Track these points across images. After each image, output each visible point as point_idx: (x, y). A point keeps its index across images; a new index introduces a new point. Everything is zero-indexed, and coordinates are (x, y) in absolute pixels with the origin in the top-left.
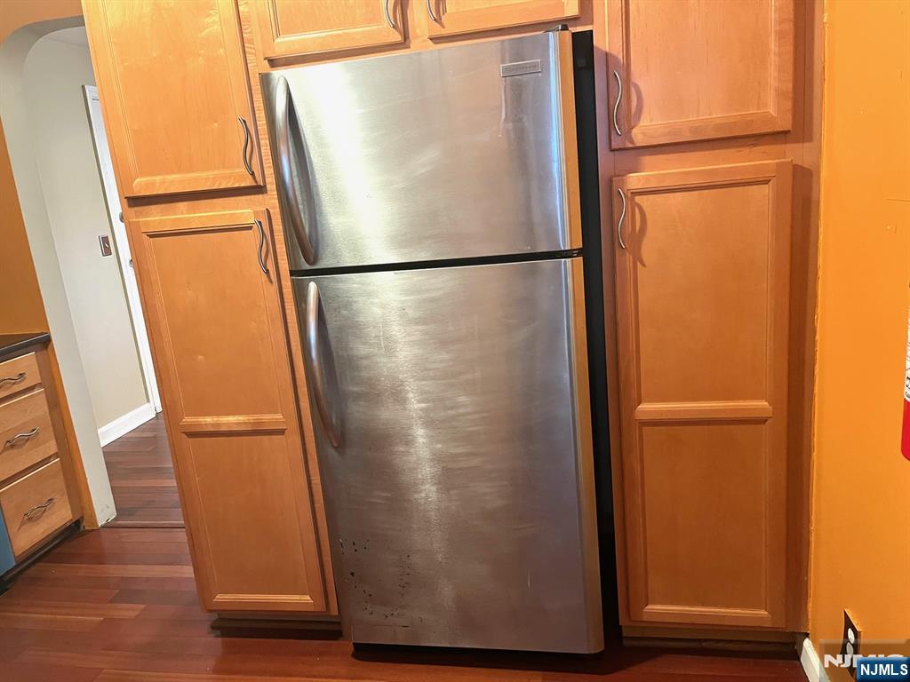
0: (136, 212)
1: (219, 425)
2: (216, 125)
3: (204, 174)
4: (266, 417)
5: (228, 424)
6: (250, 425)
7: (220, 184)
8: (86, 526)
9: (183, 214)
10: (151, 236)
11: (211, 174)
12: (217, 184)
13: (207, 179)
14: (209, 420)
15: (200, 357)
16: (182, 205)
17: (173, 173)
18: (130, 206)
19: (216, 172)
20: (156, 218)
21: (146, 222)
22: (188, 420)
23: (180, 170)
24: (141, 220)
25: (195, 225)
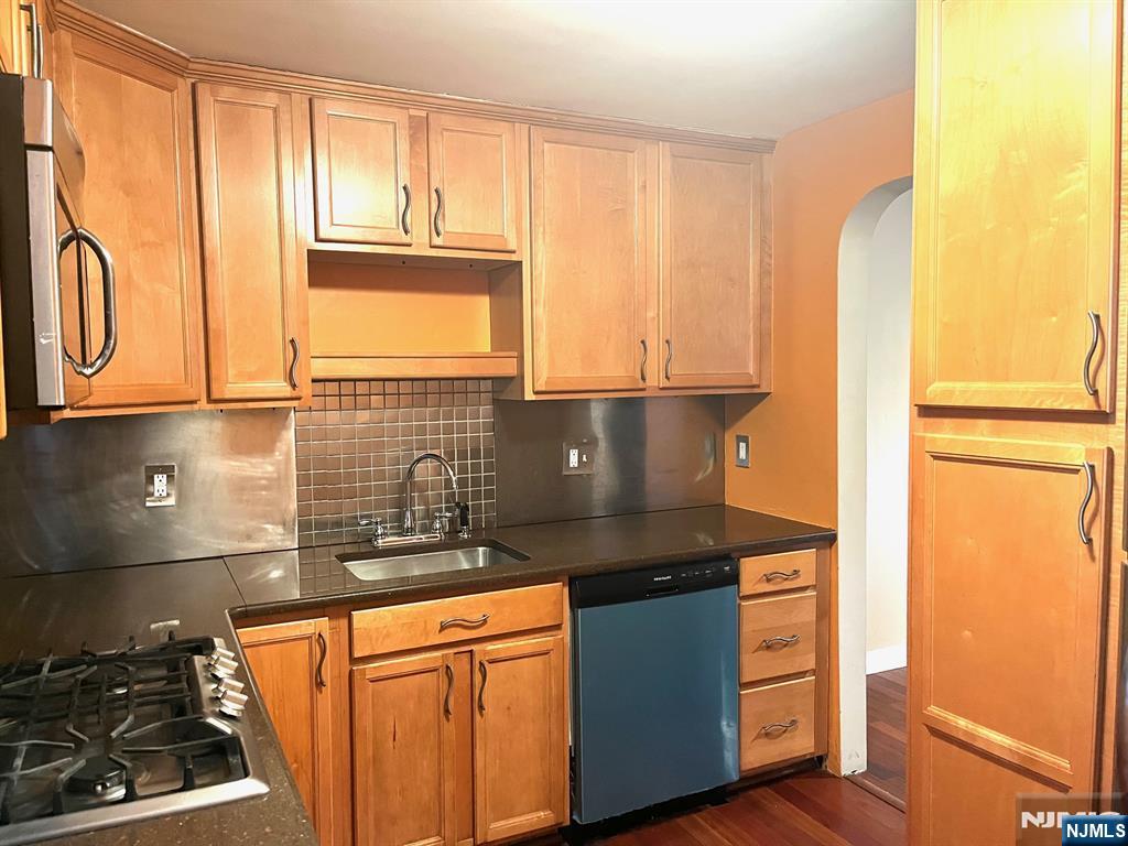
0: (925, 424)
1: (974, 736)
2: (1054, 319)
3: (1021, 386)
4: (1045, 756)
5: (988, 741)
6: (1016, 757)
7: (1041, 403)
8: (828, 766)
9: (983, 435)
10: (935, 458)
11: (1032, 386)
12: (1038, 402)
13: (1025, 393)
14: (962, 723)
15: (967, 633)
16: (984, 423)
17: (980, 379)
18: (919, 415)
19: (1042, 385)
20: (948, 435)
21: (934, 440)
22: (934, 710)
23: (992, 377)
24: (929, 435)
25: (995, 454)
